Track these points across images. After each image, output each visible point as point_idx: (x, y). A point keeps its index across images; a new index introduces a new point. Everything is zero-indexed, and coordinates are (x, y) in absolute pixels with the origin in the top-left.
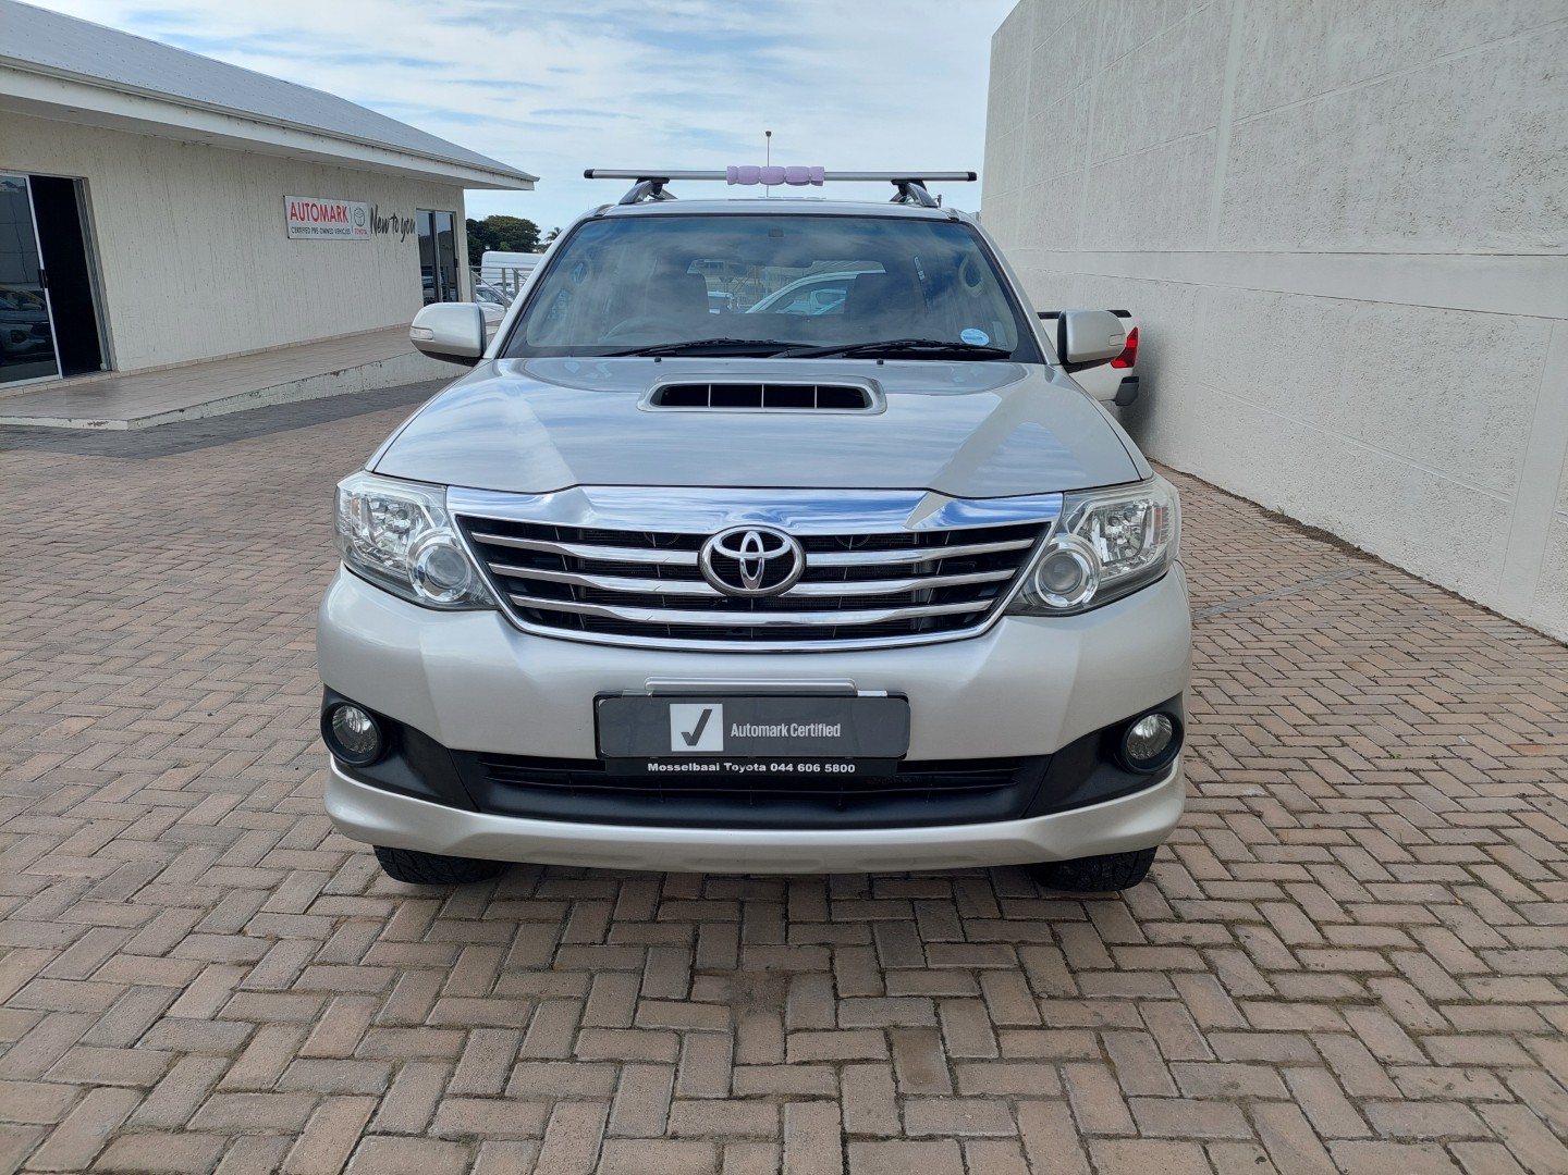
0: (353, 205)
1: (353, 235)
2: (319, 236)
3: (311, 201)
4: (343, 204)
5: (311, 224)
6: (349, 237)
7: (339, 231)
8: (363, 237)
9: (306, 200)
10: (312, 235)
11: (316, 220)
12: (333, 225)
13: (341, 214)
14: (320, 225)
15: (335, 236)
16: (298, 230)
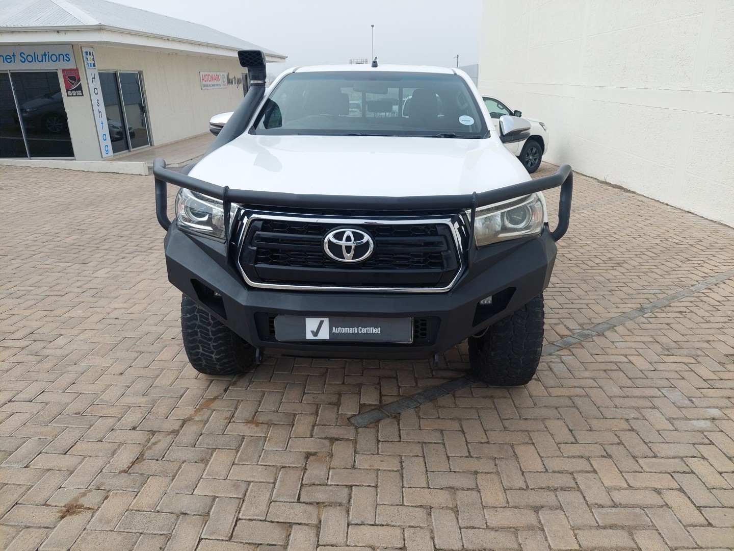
0: (222, 74)
1: (222, 87)
2: (211, 88)
3: (208, 73)
4: (218, 73)
5: (208, 83)
6: (221, 87)
7: (217, 85)
8: (225, 87)
9: (206, 73)
10: (209, 88)
11: (210, 81)
12: (215, 83)
13: (216, 78)
14: (211, 83)
15: (216, 87)
16: (204, 86)
